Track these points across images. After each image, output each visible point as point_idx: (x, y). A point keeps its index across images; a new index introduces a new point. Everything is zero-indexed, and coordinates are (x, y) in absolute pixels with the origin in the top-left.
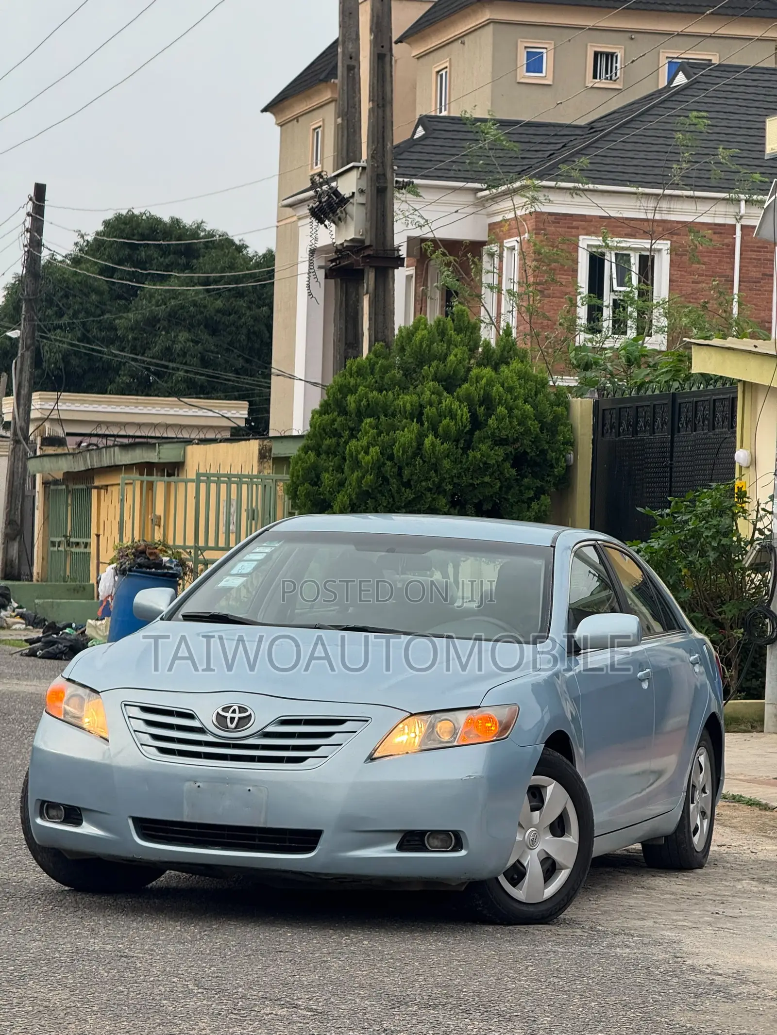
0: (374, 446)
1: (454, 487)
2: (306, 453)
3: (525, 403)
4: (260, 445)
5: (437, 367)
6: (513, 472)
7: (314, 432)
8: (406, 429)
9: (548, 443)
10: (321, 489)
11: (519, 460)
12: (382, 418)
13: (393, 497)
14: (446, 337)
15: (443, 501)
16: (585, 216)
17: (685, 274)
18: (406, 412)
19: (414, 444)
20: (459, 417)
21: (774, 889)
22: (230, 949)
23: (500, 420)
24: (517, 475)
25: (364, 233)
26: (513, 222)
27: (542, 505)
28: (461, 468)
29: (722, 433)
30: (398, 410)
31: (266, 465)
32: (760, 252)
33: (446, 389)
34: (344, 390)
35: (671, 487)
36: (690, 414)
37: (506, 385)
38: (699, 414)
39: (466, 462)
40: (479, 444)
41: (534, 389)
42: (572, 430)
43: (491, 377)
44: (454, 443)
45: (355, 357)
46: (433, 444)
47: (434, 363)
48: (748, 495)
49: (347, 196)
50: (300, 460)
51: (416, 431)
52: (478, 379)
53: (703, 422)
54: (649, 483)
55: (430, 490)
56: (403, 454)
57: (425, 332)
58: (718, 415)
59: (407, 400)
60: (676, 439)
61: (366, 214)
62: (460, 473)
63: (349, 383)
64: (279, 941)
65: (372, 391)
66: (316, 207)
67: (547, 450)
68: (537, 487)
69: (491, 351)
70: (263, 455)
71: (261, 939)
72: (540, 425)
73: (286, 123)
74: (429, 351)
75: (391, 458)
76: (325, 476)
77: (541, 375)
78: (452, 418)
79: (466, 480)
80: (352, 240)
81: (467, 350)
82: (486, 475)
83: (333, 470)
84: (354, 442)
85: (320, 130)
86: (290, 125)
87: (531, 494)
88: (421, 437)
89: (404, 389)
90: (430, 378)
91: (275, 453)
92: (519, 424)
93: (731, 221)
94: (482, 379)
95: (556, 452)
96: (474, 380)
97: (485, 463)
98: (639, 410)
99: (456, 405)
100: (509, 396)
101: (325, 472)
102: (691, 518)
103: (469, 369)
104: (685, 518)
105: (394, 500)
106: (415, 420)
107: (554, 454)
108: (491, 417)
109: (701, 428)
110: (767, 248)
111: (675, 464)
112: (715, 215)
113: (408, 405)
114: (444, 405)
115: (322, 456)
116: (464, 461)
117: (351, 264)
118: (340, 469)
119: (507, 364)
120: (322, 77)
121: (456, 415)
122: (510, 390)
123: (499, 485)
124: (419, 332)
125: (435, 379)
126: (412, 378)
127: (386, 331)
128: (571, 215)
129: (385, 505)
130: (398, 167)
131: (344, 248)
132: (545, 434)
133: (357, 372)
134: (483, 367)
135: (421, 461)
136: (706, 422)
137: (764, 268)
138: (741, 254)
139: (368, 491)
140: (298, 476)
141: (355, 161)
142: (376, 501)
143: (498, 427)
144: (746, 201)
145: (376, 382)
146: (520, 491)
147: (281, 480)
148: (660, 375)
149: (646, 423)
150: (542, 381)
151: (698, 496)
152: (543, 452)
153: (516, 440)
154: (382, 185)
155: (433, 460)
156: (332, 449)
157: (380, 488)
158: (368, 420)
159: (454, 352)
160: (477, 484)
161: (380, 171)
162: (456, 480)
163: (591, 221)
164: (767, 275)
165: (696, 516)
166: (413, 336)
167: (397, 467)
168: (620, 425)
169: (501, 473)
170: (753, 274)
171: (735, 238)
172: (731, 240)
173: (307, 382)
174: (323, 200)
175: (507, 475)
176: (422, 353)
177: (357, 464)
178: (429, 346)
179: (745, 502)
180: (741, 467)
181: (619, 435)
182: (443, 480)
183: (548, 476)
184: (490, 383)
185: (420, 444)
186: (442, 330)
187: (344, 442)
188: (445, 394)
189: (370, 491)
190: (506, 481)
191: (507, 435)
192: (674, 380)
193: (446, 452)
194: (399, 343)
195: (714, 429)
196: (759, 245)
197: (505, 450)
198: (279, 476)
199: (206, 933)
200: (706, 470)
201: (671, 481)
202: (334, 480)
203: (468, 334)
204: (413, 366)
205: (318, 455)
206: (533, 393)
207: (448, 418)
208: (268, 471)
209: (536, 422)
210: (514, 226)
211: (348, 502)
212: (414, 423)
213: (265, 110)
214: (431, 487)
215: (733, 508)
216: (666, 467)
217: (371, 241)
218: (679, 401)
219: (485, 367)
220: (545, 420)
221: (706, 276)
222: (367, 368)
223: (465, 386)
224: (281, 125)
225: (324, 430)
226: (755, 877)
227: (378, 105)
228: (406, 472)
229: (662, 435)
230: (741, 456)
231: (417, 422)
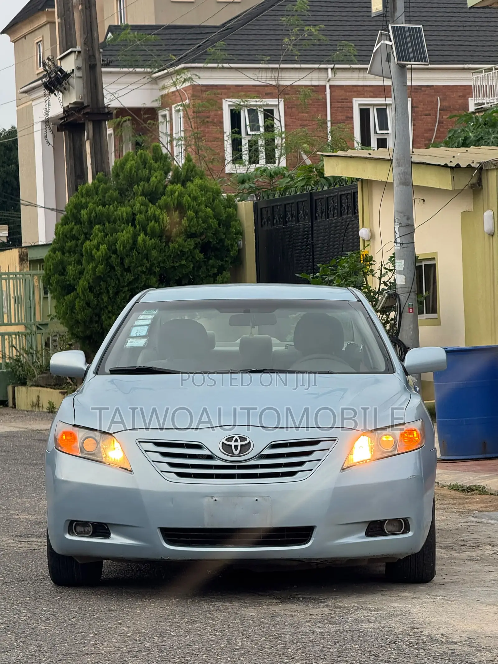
0: (103, 244)
1: (160, 269)
2: (55, 253)
3: (206, 207)
4: (19, 252)
5: (144, 186)
6: (202, 256)
7: (59, 238)
8: (124, 231)
9: (224, 234)
10: (67, 278)
11: (205, 248)
12: (107, 224)
13: (118, 279)
14: (148, 164)
15: (154, 279)
16: (225, 85)
17: (295, 120)
18: (123, 219)
19: (131, 241)
20: (161, 221)
21: (458, 554)
22: (44, 655)
23: (190, 220)
24: (204, 258)
25: (83, 98)
26: (177, 93)
27: (224, 278)
28: (165, 255)
29: (347, 218)
30: (117, 218)
31: (25, 265)
32: (343, 102)
33: (150, 201)
34: (77, 207)
35: (313, 258)
36: (323, 207)
37: (192, 195)
38: (330, 206)
39: (168, 251)
40: (176, 237)
41: (212, 197)
42: (240, 224)
43: (181, 190)
44: (159, 238)
45: (84, 184)
46: (144, 240)
47: (142, 183)
48: (373, 260)
49: (69, 72)
50: (50, 258)
51: (131, 232)
52: (172, 192)
53: (334, 211)
54: (297, 257)
55: (144, 272)
56: (123, 249)
57: (133, 162)
58: (344, 205)
59: (124, 211)
60: (315, 225)
61: (83, 84)
62: (165, 259)
63: (81, 202)
64: (84, 643)
65: (98, 206)
66: (48, 81)
67: (224, 239)
68: (219, 266)
69: (180, 173)
70: (22, 259)
71: (68, 642)
72: (218, 222)
73: (18, 40)
74: (137, 175)
75: (115, 252)
76: (70, 268)
77: (216, 187)
78: (156, 221)
79: (169, 264)
80: (75, 103)
81: (163, 173)
82: (182, 259)
83: (74, 264)
84: (87, 243)
85: (41, 43)
86: (20, 41)
87: (215, 270)
88: (135, 237)
89: (121, 203)
90: (139, 194)
91: (31, 257)
92: (203, 223)
93: (322, 83)
94: (175, 192)
95: (230, 240)
96: (170, 193)
97: (181, 251)
98: (287, 206)
99: (158, 212)
100: (195, 203)
101: (69, 265)
102: (335, 278)
103: (166, 186)
104: (331, 278)
105: (119, 282)
106: (130, 224)
107: (229, 241)
108: (183, 219)
109: (332, 216)
110: (347, 99)
111: (316, 243)
112: (312, 79)
113: (124, 214)
114: (149, 212)
115: (66, 255)
116: (167, 251)
117: (75, 120)
118: (79, 262)
119: (192, 181)
120: (40, 7)
121: (159, 219)
122: (195, 199)
123: (192, 266)
124: (129, 162)
125: (143, 194)
126: (126, 196)
127: (103, 165)
128: (216, 86)
129: (113, 285)
130: (103, 50)
131: (69, 109)
132: (221, 228)
133: (86, 194)
134: (175, 184)
135: (136, 253)
136: (336, 211)
137: (347, 113)
138: (331, 105)
139: (100, 276)
140: (50, 270)
141: (72, 47)
142: (107, 283)
143: (189, 225)
144: (332, 69)
145: (100, 200)
146: (207, 269)
147: (36, 275)
148: (297, 182)
149: (292, 215)
150: (217, 191)
151: (338, 262)
152: (221, 241)
153: (202, 234)
154: (93, 63)
155: (145, 252)
156: (73, 249)
157: (108, 274)
158: (97, 227)
159: (155, 175)
160: (177, 266)
161: (91, 53)
162: (162, 265)
163: (229, 89)
164: (349, 118)
165: (339, 276)
166: (125, 165)
167: (119, 258)
168: (274, 219)
169: (194, 257)
170: (339, 118)
171: (326, 94)
172: (324, 96)
173: (47, 208)
174: (52, 76)
175: (198, 259)
176: (132, 177)
177: (91, 258)
178: (136, 172)
179: (372, 264)
180: (364, 240)
181: (274, 225)
182: (152, 265)
183: (226, 257)
184: (181, 195)
185: (135, 242)
186: (144, 160)
187: (81, 243)
188: (150, 205)
189: (102, 276)
190: (197, 262)
191: (196, 231)
192: (307, 185)
193: (154, 245)
194: (115, 172)
195: (341, 216)
196: (343, 97)
197: (195, 241)
198: (34, 272)
199: (21, 640)
200: (337, 245)
201: (313, 255)
202: (75, 270)
203: (162, 162)
204: (125, 187)
205: (63, 253)
206: (211, 200)
207: (153, 221)
208: (26, 270)
209: (215, 220)
210: (178, 95)
211: (87, 285)
212: (130, 227)
213: (3, 32)
214: (145, 270)
215: (363, 269)
216: (309, 245)
217: (88, 102)
218: (315, 198)
219: (177, 183)
220: (221, 218)
221: (309, 121)
222: (93, 190)
223: (164, 198)
224: (14, 42)
225: (66, 236)
226: (442, 545)
227: (86, 7)
228: (127, 261)
229: (305, 222)
230: (363, 232)
231: (132, 226)
